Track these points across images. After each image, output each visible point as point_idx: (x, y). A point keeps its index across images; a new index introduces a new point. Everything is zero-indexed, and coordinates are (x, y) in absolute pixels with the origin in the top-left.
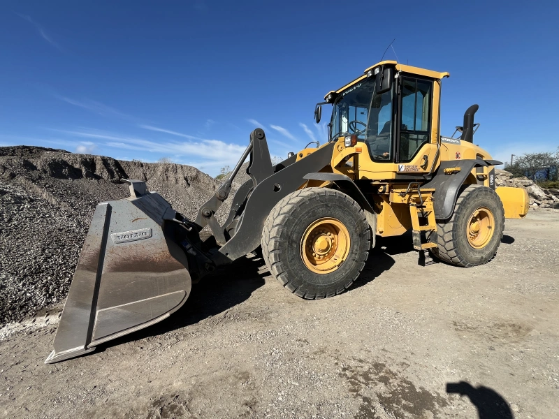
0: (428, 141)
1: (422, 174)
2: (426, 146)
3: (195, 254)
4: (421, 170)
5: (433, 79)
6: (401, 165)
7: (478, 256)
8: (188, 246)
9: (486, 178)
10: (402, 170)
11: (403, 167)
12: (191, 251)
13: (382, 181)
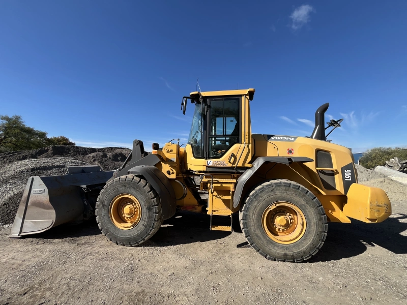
0: (239, 141)
1: (232, 168)
2: (236, 146)
3: (86, 204)
4: (230, 165)
5: (241, 96)
6: (209, 161)
7: (280, 252)
8: (85, 200)
9: (337, 172)
10: (211, 165)
11: (211, 162)
12: (85, 202)
13: (200, 172)
